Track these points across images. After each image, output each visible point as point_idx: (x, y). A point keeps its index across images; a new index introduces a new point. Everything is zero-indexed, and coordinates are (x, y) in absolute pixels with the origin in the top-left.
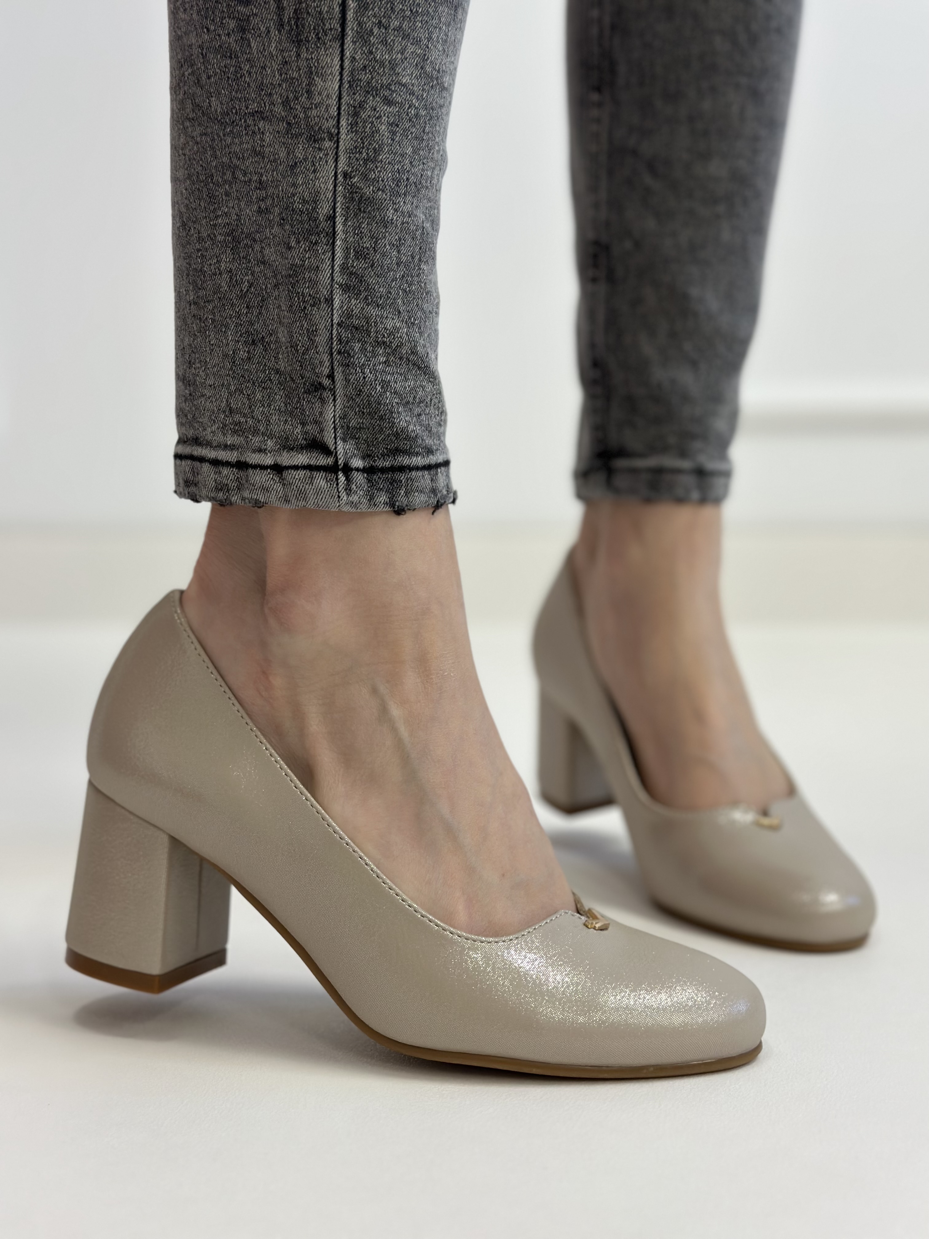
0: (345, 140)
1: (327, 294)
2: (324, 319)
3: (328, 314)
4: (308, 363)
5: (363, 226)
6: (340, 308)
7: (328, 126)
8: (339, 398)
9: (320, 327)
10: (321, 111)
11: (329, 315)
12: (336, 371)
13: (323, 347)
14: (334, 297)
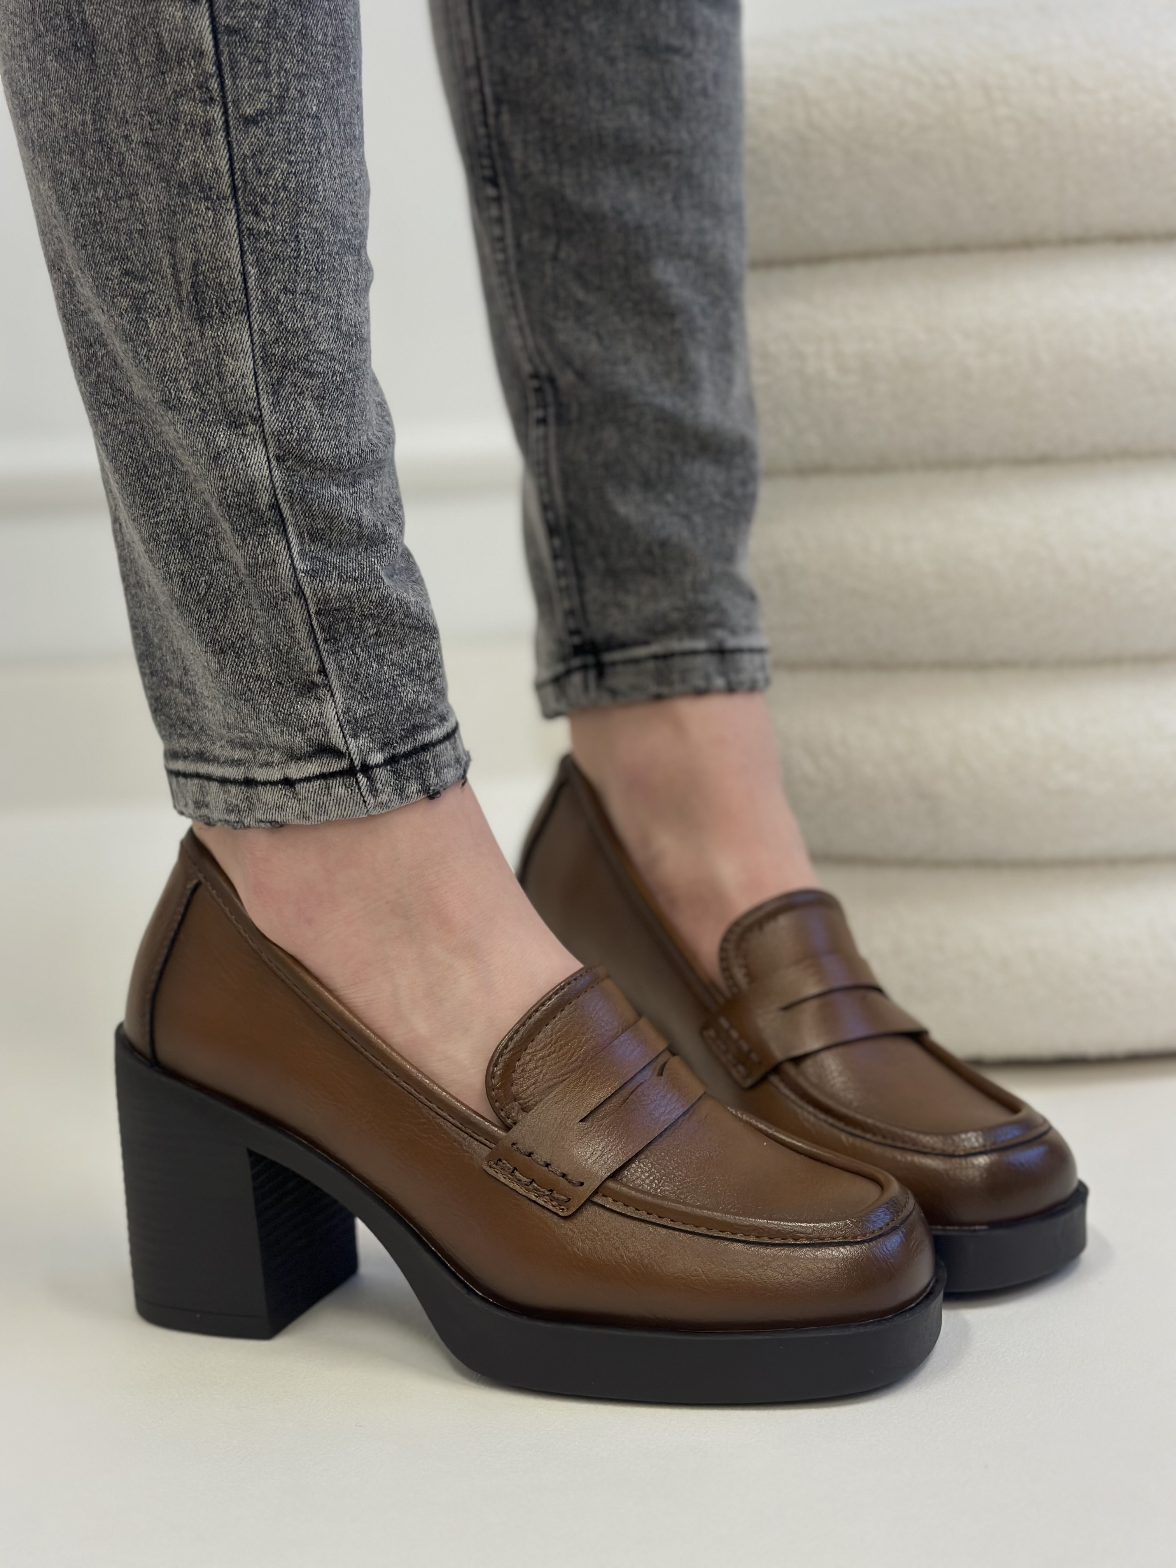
0: (269, 421)
1: (293, 587)
2: (298, 612)
3: (302, 606)
4: (294, 662)
5: (314, 509)
6: (315, 596)
7: (249, 410)
8: (337, 692)
9: (297, 622)
10: (238, 393)
11: (304, 607)
12: (327, 663)
13: (306, 642)
14: (303, 587)
